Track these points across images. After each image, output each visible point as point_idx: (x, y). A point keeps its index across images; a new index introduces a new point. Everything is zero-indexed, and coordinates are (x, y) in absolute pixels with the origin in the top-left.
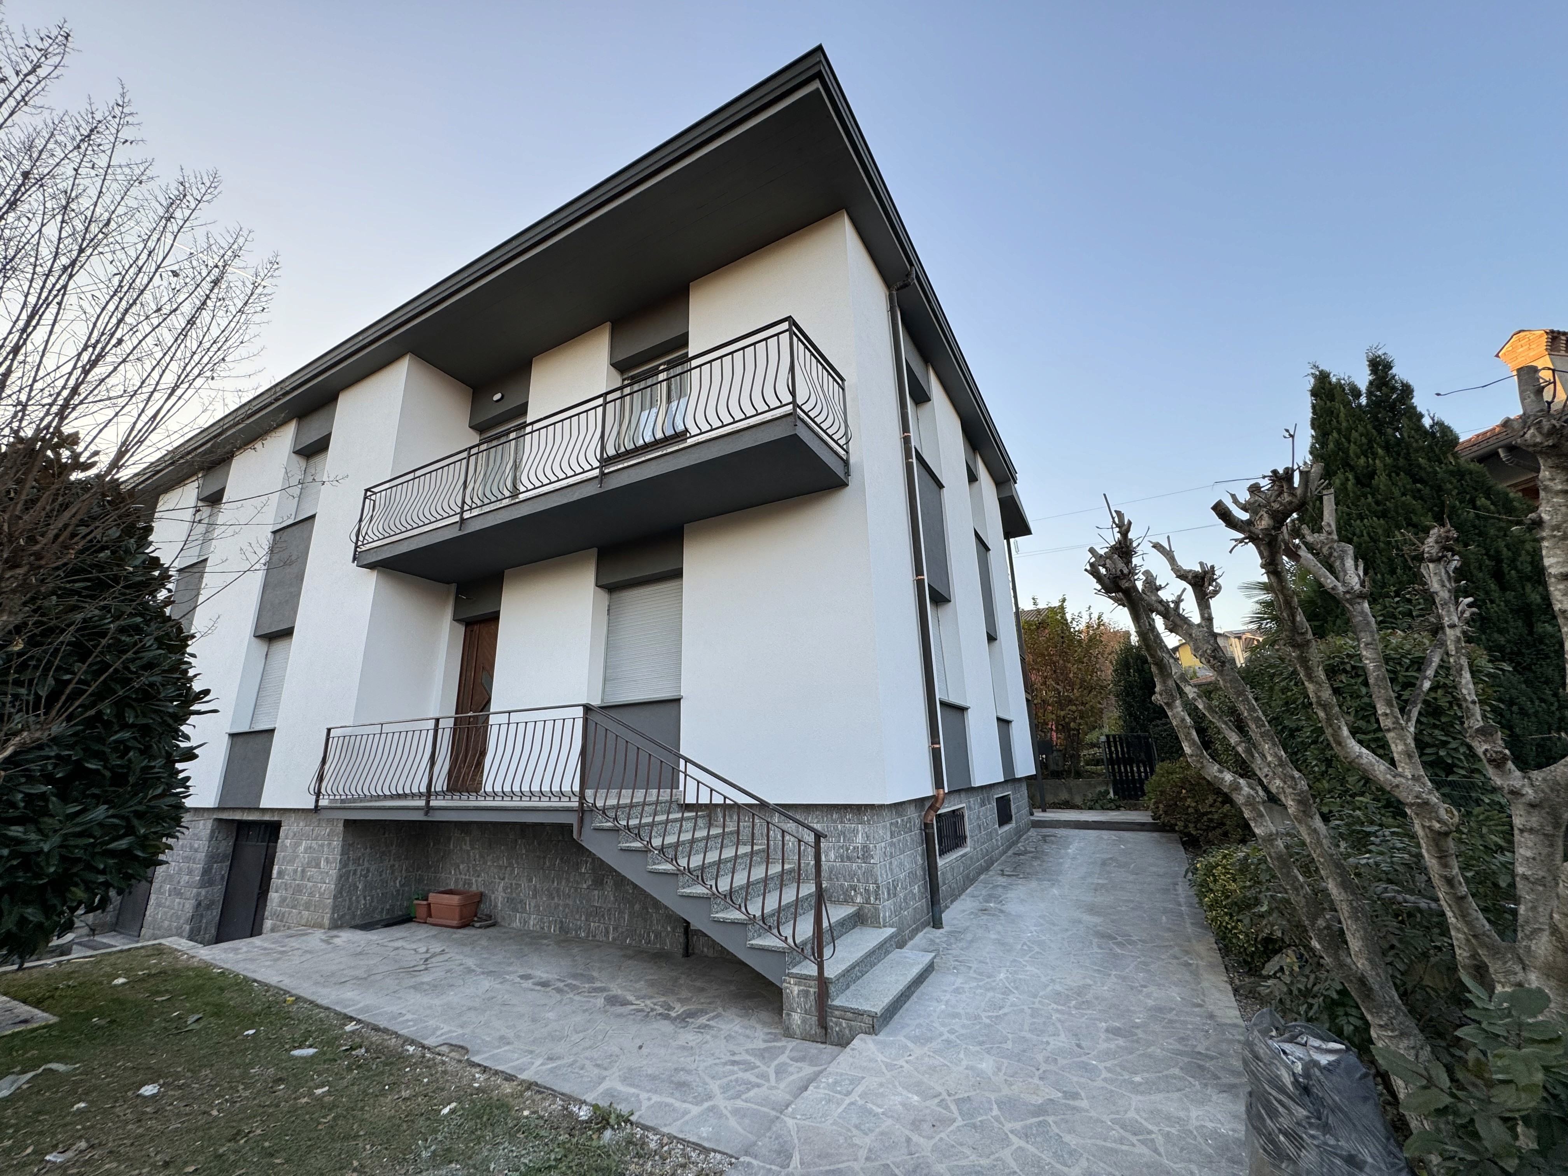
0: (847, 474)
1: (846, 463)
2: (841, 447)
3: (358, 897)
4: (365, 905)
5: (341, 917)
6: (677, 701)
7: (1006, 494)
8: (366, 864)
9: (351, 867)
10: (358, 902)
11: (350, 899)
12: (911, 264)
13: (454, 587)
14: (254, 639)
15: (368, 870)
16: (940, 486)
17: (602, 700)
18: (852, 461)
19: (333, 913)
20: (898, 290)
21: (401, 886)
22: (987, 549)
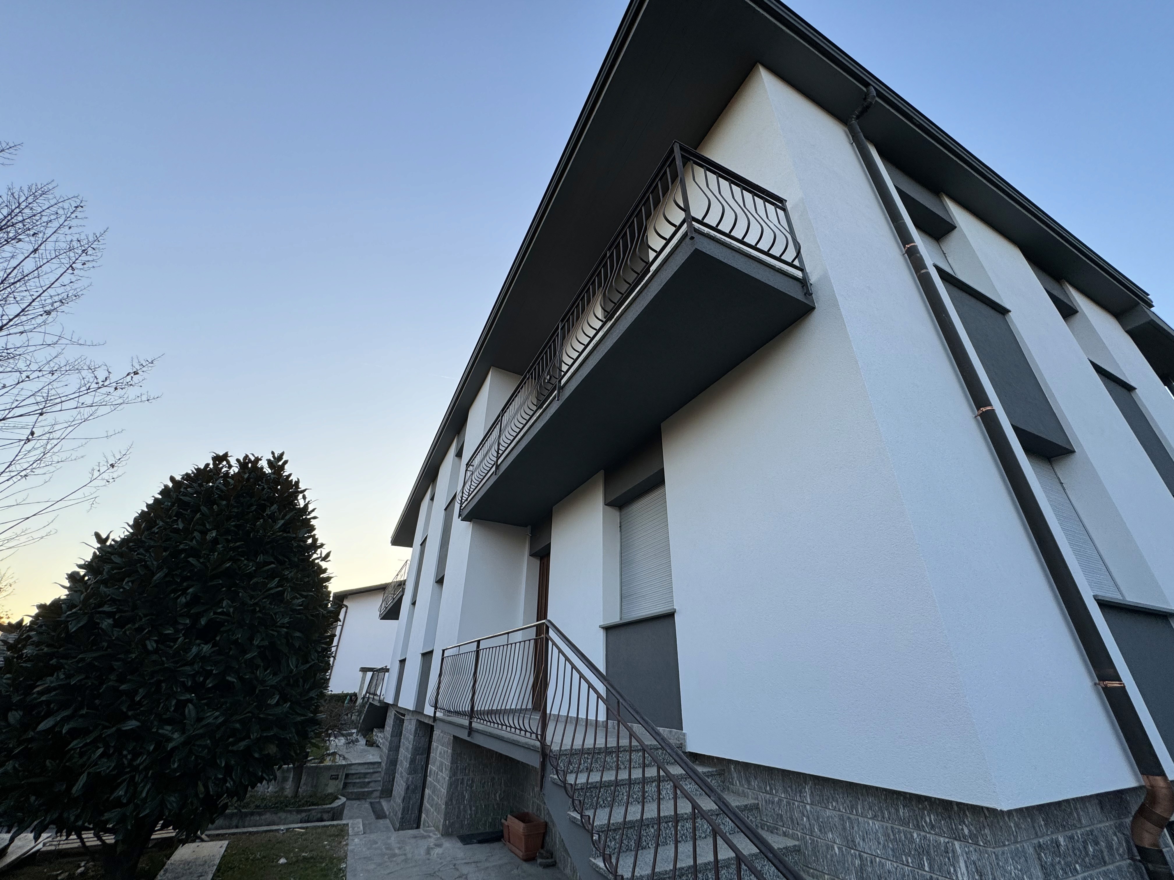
0: (808, 294)
1: (804, 283)
2: (791, 265)
3: (465, 807)
4: (471, 815)
5: (452, 825)
6: (670, 615)
7: (1137, 322)
8: (471, 774)
9: (460, 777)
10: (465, 811)
11: (459, 808)
12: (867, 85)
13: (529, 527)
14: (435, 584)
15: (473, 781)
16: (1003, 311)
17: (621, 619)
18: (813, 278)
19: (445, 820)
20: (858, 117)
21: (501, 800)
22: (1130, 389)
